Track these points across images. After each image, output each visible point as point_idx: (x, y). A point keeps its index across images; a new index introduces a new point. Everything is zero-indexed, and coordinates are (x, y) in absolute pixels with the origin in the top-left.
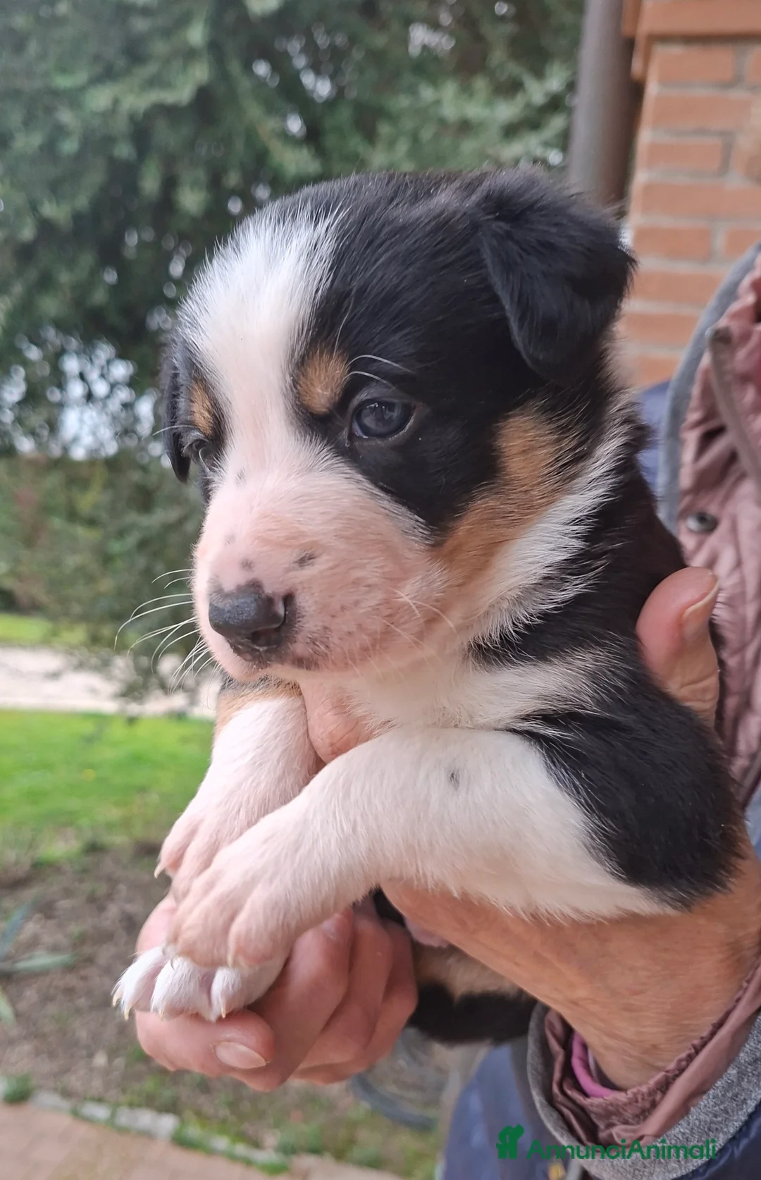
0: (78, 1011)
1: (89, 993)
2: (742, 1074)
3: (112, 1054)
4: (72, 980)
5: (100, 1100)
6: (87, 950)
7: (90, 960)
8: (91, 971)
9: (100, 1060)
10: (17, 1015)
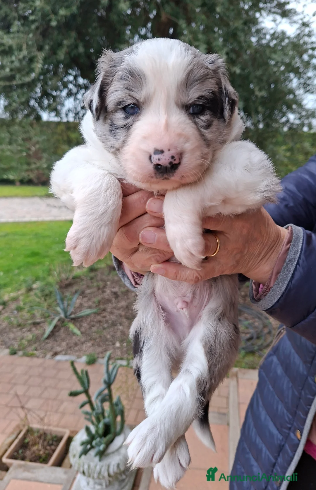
0: (104, 329)
1: (107, 322)
2: (287, 264)
3: (122, 342)
4: (99, 318)
5: (122, 359)
6: (102, 307)
7: (104, 310)
8: (105, 314)
9: (118, 344)
10: (82, 333)
